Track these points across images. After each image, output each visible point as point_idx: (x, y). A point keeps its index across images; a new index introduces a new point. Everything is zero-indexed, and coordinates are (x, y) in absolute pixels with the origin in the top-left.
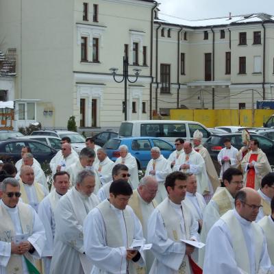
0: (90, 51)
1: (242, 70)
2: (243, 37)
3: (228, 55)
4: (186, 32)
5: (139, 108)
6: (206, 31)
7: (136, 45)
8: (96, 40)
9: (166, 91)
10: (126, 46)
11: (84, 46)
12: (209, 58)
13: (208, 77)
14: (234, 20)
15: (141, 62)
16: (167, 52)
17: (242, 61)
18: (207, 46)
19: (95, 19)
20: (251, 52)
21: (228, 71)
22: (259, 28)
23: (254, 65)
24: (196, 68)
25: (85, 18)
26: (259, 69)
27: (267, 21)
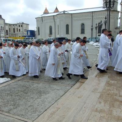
1: (20, 31)
2: (19, 26)
3: (17, 28)
4: (10, 25)
5: (3, 37)
6: (13, 25)
7: (2, 27)
9: (7, 34)
12: (14, 29)
13: (14, 32)
14: (18, 23)
15: (3, 29)
16: (7, 28)
17: (19, 30)
18: (14, 27)
20: (21, 28)
21: (17, 31)
22: (22, 24)
23: (21, 30)
26: (22, 31)
27: (23, 23)
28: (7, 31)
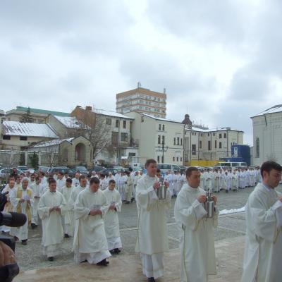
0: (162, 141)
1: (220, 147)
2: (220, 135)
3: (216, 141)
4: (202, 134)
7: (178, 138)
8: (164, 137)
10: (175, 139)
11: (159, 139)
12: (209, 143)
13: (209, 149)
14: (218, 129)
15: (180, 144)
16: (195, 140)
17: (220, 143)
18: (208, 138)
19: (163, 129)
20: (223, 140)
21: (216, 147)
22: (226, 132)
23: (224, 145)
24: (205, 146)
25: (160, 129)
26: (226, 146)
27: (229, 130)
28: (194, 146)
